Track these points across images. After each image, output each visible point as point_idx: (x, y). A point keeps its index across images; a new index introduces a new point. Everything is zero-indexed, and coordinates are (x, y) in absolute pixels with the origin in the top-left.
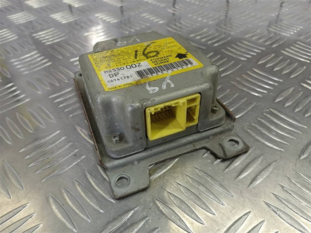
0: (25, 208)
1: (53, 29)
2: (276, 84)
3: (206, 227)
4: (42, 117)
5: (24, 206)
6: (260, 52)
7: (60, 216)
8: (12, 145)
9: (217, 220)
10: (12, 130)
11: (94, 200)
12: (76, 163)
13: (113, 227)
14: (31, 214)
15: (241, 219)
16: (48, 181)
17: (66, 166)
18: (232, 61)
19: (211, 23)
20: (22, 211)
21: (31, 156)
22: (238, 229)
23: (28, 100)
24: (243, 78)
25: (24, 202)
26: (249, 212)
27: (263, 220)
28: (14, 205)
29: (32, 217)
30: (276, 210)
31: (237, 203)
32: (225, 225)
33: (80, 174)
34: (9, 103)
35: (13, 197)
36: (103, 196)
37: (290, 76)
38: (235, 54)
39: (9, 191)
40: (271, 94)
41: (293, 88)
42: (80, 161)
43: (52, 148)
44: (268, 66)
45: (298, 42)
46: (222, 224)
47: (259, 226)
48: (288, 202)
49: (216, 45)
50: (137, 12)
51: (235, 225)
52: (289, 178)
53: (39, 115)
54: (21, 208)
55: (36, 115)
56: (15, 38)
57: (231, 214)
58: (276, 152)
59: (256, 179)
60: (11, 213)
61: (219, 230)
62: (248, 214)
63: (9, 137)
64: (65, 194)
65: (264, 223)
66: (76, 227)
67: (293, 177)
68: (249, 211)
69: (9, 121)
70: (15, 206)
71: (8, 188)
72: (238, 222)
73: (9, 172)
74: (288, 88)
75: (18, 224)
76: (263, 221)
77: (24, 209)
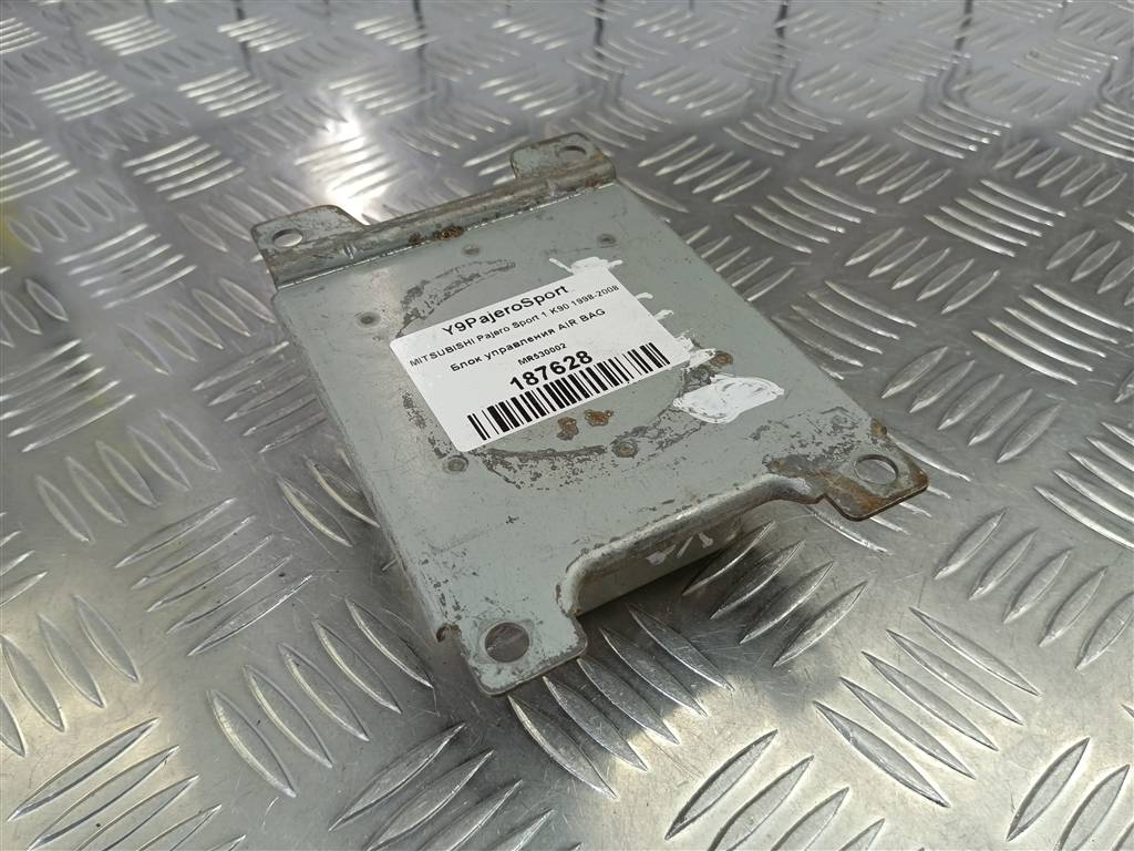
0: (147, 732)
1: (192, 140)
2: (895, 337)
3: (649, 775)
4: (176, 455)
5: (142, 728)
6: (857, 221)
7: (246, 753)
8: (94, 546)
9: (680, 757)
10: (90, 499)
11: (342, 706)
12: (286, 597)
13: (394, 779)
14: (165, 751)
15: (748, 754)
16: (207, 652)
17: (256, 607)
18: (767, 257)
19: (708, 113)
20: (138, 740)
21: (151, 581)
22: (736, 782)
23: (130, 397)
24: (795, 318)
25: (142, 714)
26: (772, 734)
27: (809, 755)
28: (114, 726)
29: (168, 759)
30: (847, 727)
31: (741, 708)
32: (702, 769)
33: (300, 631)
34: (70, 409)
35: (108, 701)
36: (367, 696)
37: (943, 306)
38: (779, 230)
39: (97, 686)
40: (876, 369)
41: (946, 348)
42: (299, 592)
43: (213, 553)
44: (877, 272)
45: (988, 183)
46: (694, 767)
47: (797, 771)
48: (885, 705)
49: (720, 198)
50: (470, 72)
51: (730, 770)
52: (894, 635)
53: (168, 448)
54: (136, 733)
55: (159, 448)
56: (69, 174)
57: (720, 739)
58: (868, 557)
59: (801, 637)
60: (106, 749)
61: (685, 782)
62: (769, 739)
63: (83, 521)
64: (258, 691)
65: (811, 764)
66: (293, 784)
67: (907, 634)
68: (774, 729)
69: (76, 469)
70: (118, 729)
71: (93, 677)
72: (739, 763)
73: (89, 629)
74: (931, 350)
75: (130, 778)
76: (807, 760)
77: (144, 735)
